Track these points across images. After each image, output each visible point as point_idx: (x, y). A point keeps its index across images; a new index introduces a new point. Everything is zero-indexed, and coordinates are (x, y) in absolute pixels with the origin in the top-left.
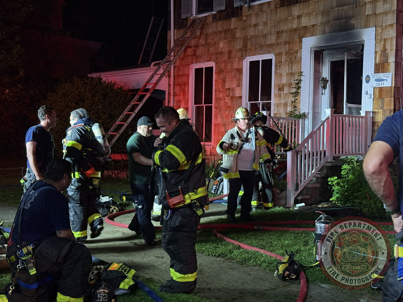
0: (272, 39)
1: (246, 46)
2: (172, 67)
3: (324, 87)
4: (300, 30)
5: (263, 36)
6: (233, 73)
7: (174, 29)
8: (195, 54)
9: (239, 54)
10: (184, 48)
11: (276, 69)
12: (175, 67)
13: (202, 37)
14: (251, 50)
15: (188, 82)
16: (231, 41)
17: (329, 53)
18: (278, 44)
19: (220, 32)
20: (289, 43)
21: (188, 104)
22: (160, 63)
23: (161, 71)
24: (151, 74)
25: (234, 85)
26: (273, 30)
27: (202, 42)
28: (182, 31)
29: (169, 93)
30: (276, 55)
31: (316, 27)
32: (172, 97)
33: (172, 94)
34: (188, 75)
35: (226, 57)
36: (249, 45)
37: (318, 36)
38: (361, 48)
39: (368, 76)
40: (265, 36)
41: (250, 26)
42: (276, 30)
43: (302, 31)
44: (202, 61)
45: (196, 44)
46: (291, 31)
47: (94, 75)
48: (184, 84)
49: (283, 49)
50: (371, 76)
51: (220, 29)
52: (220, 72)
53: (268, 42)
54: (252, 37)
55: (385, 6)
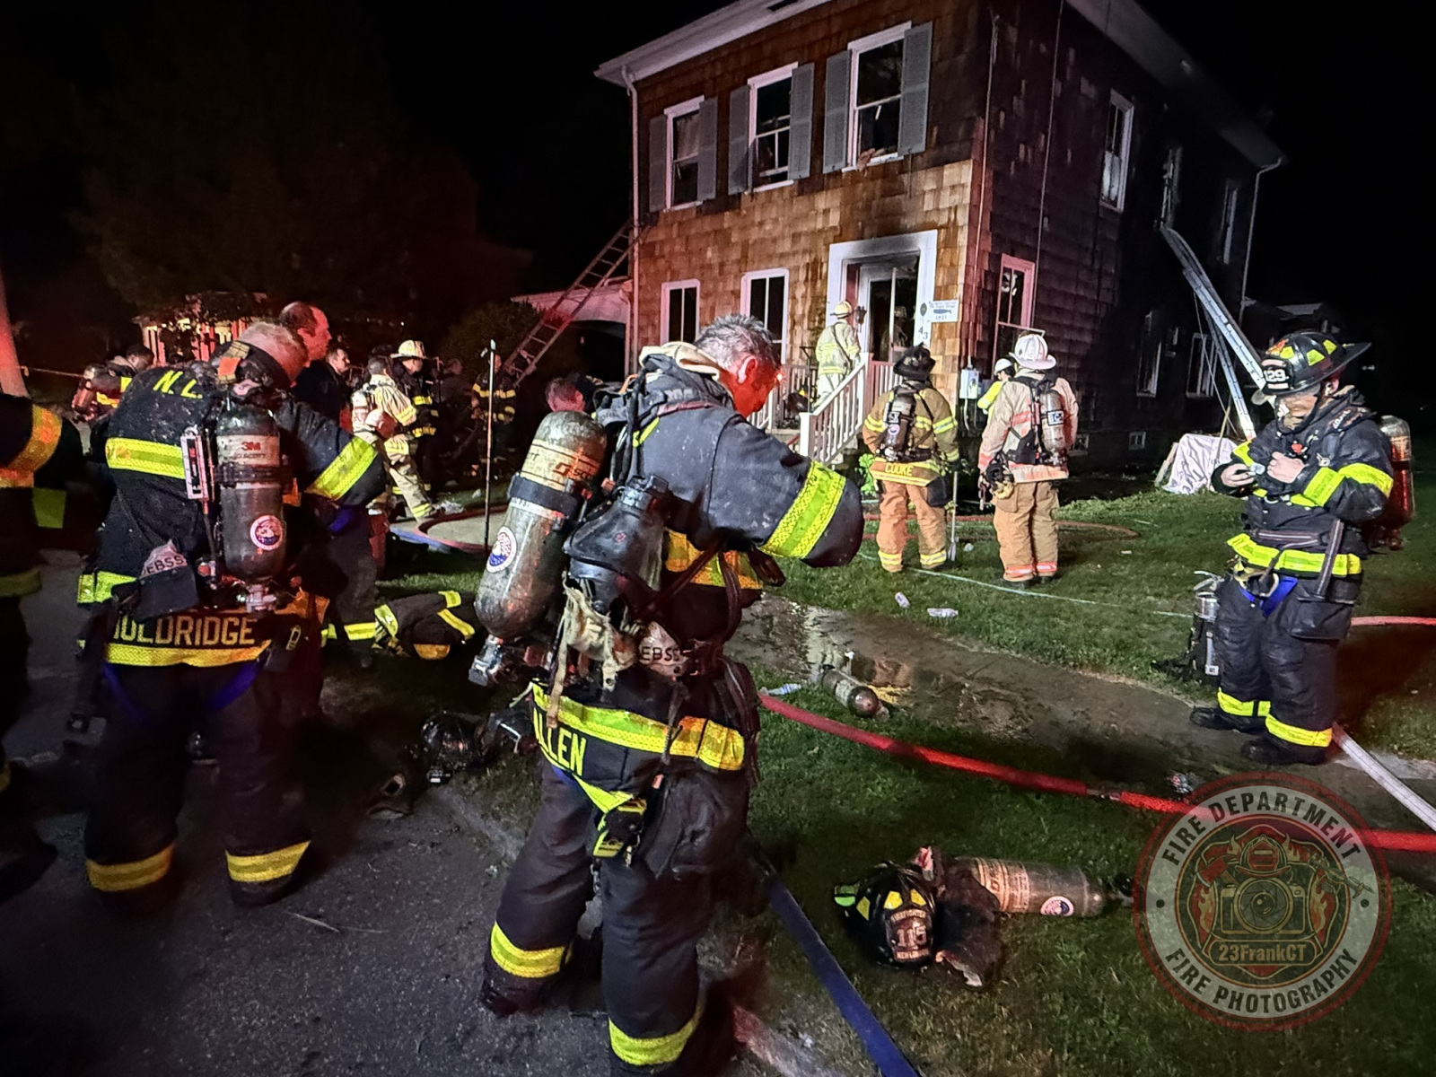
0: (786, 246)
1: (747, 257)
2: (636, 288)
3: (861, 321)
4: (826, 232)
5: (772, 241)
6: (726, 298)
7: (639, 228)
8: (669, 268)
9: (735, 268)
11: (790, 292)
12: (639, 287)
14: (753, 262)
15: (660, 311)
16: (723, 248)
17: (869, 270)
18: (795, 253)
19: (708, 234)
20: (811, 250)
22: (619, 281)
26: (787, 231)
28: (650, 231)
29: (632, 327)
30: (790, 271)
31: (850, 228)
32: (635, 334)
33: (636, 328)
34: (660, 299)
35: (717, 271)
36: (750, 254)
37: (853, 243)
38: (915, 262)
39: (924, 306)
40: (774, 241)
41: (753, 224)
42: (792, 232)
43: (829, 234)
44: (680, 278)
45: (671, 251)
46: (813, 233)
47: (520, 299)
48: (655, 314)
49: (801, 261)
50: (928, 305)
51: (708, 228)
52: (706, 296)
53: (780, 250)
54: (755, 242)
55: (953, 197)
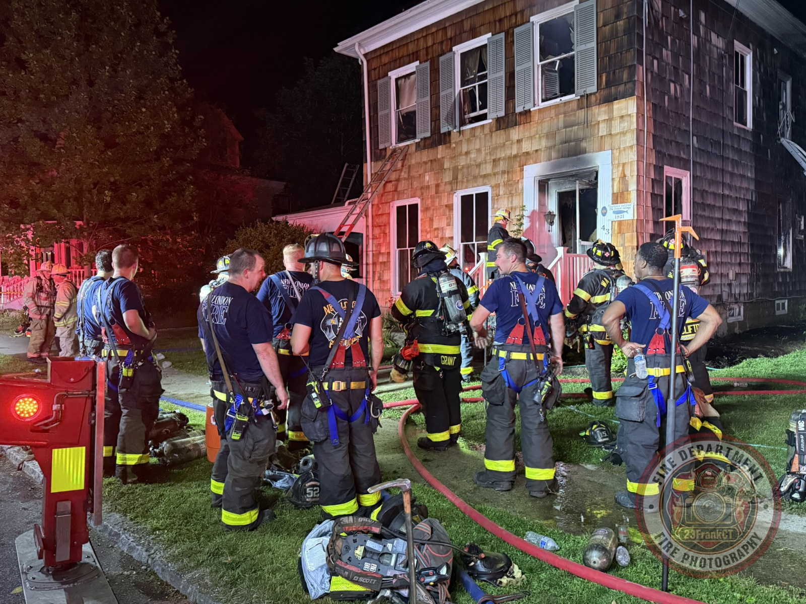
0: (488, 169)
1: (457, 179)
2: (370, 206)
3: (552, 223)
4: (520, 156)
5: (477, 166)
6: (442, 210)
7: (371, 161)
8: (396, 190)
9: (448, 188)
10: (383, 182)
11: (493, 204)
12: (372, 205)
13: (404, 169)
14: (462, 182)
15: (389, 223)
16: (438, 173)
17: (556, 183)
18: (495, 174)
19: (425, 163)
20: (508, 172)
21: (389, 248)
22: (356, 201)
23: (358, 210)
24: (346, 214)
25: (443, 224)
26: (488, 158)
27: (404, 175)
28: (380, 163)
30: (492, 187)
31: (539, 152)
32: (371, 241)
33: (371, 236)
34: (389, 214)
35: (433, 192)
36: (460, 177)
37: (542, 163)
38: (595, 175)
39: (604, 208)
40: (478, 166)
41: (461, 154)
42: (492, 158)
43: (523, 158)
44: (405, 197)
45: (397, 177)
46: (509, 158)
47: (280, 218)
48: (385, 225)
49: (501, 179)
50: (608, 208)
51: (425, 159)
52: (426, 209)
53: (483, 173)
54: (463, 167)
55: (622, 125)
